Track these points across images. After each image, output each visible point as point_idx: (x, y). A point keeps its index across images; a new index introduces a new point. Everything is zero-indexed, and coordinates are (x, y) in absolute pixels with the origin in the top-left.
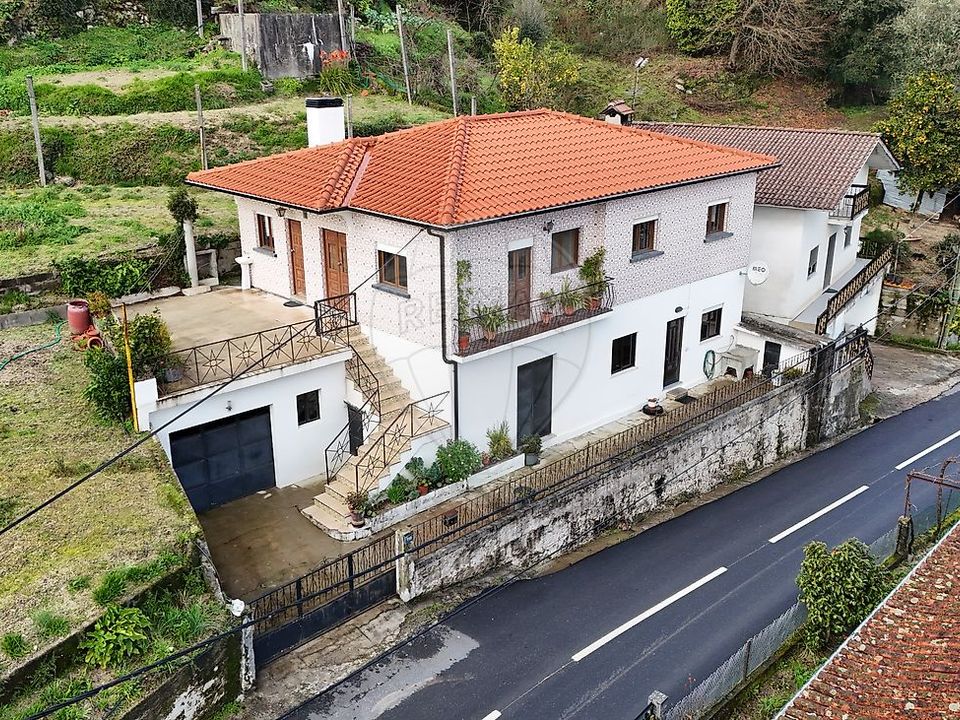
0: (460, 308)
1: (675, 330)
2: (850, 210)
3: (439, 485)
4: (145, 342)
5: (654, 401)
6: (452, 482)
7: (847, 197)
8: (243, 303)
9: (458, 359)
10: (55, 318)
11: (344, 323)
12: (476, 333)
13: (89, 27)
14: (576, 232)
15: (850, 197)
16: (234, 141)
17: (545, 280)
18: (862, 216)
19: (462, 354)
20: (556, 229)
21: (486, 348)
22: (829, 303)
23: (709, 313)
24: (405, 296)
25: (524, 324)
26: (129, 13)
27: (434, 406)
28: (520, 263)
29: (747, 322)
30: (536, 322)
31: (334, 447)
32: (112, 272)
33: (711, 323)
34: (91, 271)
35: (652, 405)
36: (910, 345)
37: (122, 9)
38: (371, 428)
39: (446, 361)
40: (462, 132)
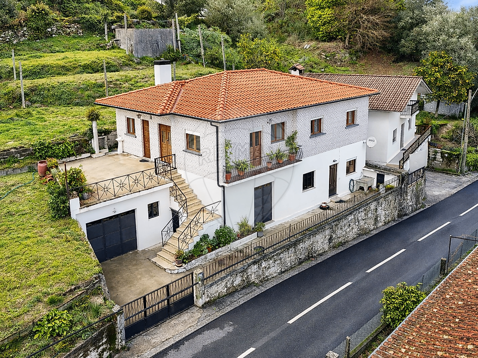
0: (226, 160)
1: (333, 169)
2: (410, 112)
3: (217, 247)
4: (74, 181)
5: (325, 203)
6: (223, 246)
7: (408, 105)
8: (120, 160)
9: (226, 185)
10: (32, 170)
11: (169, 169)
12: (234, 173)
13: (53, 35)
14: (283, 124)
15: (410, 105)
16: (121, 86)
17: (268, 147)
18: (416, 114)
19: (227, 182)
20: (273, 123)
21: (239, 180)
22: (404, 154)
23: (350, 161)
24: (199, 155)
25: (258, 167)
26: (73, 29)
27: (214, 208)
28: (256, 138)
29: (368, 165)
30: (264, 167)
31: (166, 229)
32: (58, 148)
33: (351, 166)
34: (48, 147)
35: (324, 205)
36: (443, 171)
37: (70, 27)
38: (183, 219)
39: (219, 186)
40: (226, 78)
